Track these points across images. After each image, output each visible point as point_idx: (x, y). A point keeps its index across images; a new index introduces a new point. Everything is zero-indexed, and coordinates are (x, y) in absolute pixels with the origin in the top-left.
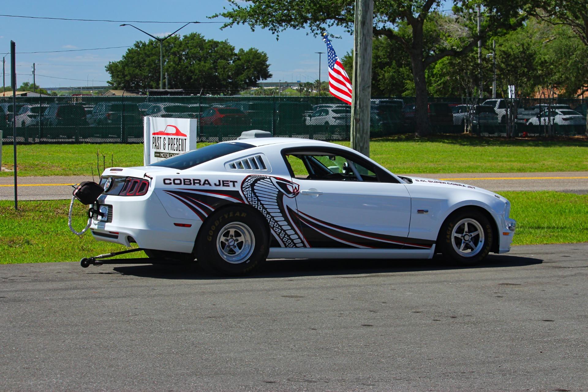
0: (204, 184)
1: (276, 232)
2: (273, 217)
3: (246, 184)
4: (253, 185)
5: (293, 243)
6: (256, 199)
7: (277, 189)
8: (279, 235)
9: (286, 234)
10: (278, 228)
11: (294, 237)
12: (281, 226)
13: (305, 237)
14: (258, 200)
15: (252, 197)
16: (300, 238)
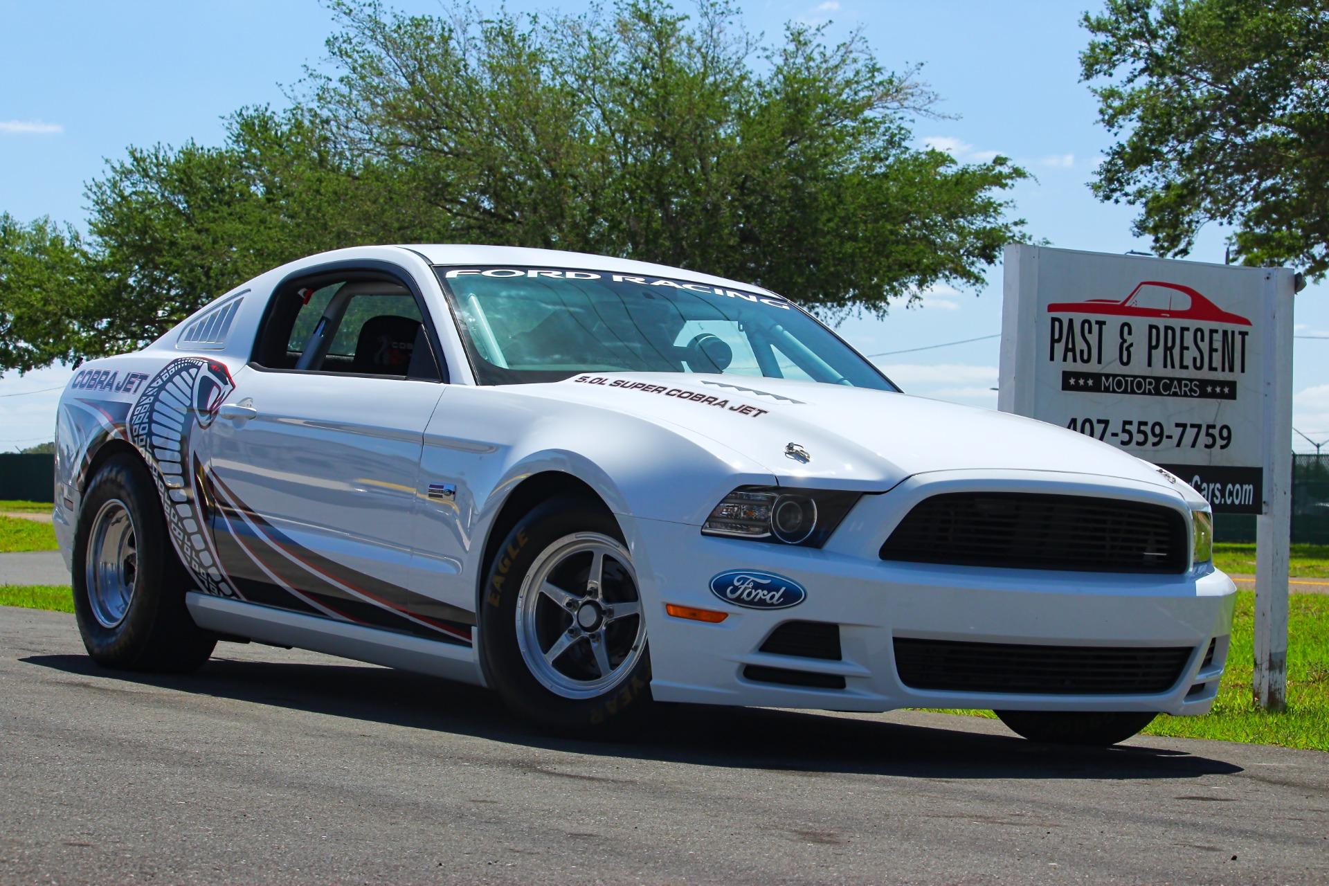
0: (108, 384)
1: (176, 537)
2: (168, 489)
3: (155, 385)
4: (162, 388)
5: (212, 580)
6: (146, 431)
7: (191, 399)
8: (182, 548)
9: (192, 547)
10: (177, 525)
11: (206, 558)
12: (181, 519)
13: (222, 562)
14: (150, 434)
15: (142, 423)
16: (214, 564)
